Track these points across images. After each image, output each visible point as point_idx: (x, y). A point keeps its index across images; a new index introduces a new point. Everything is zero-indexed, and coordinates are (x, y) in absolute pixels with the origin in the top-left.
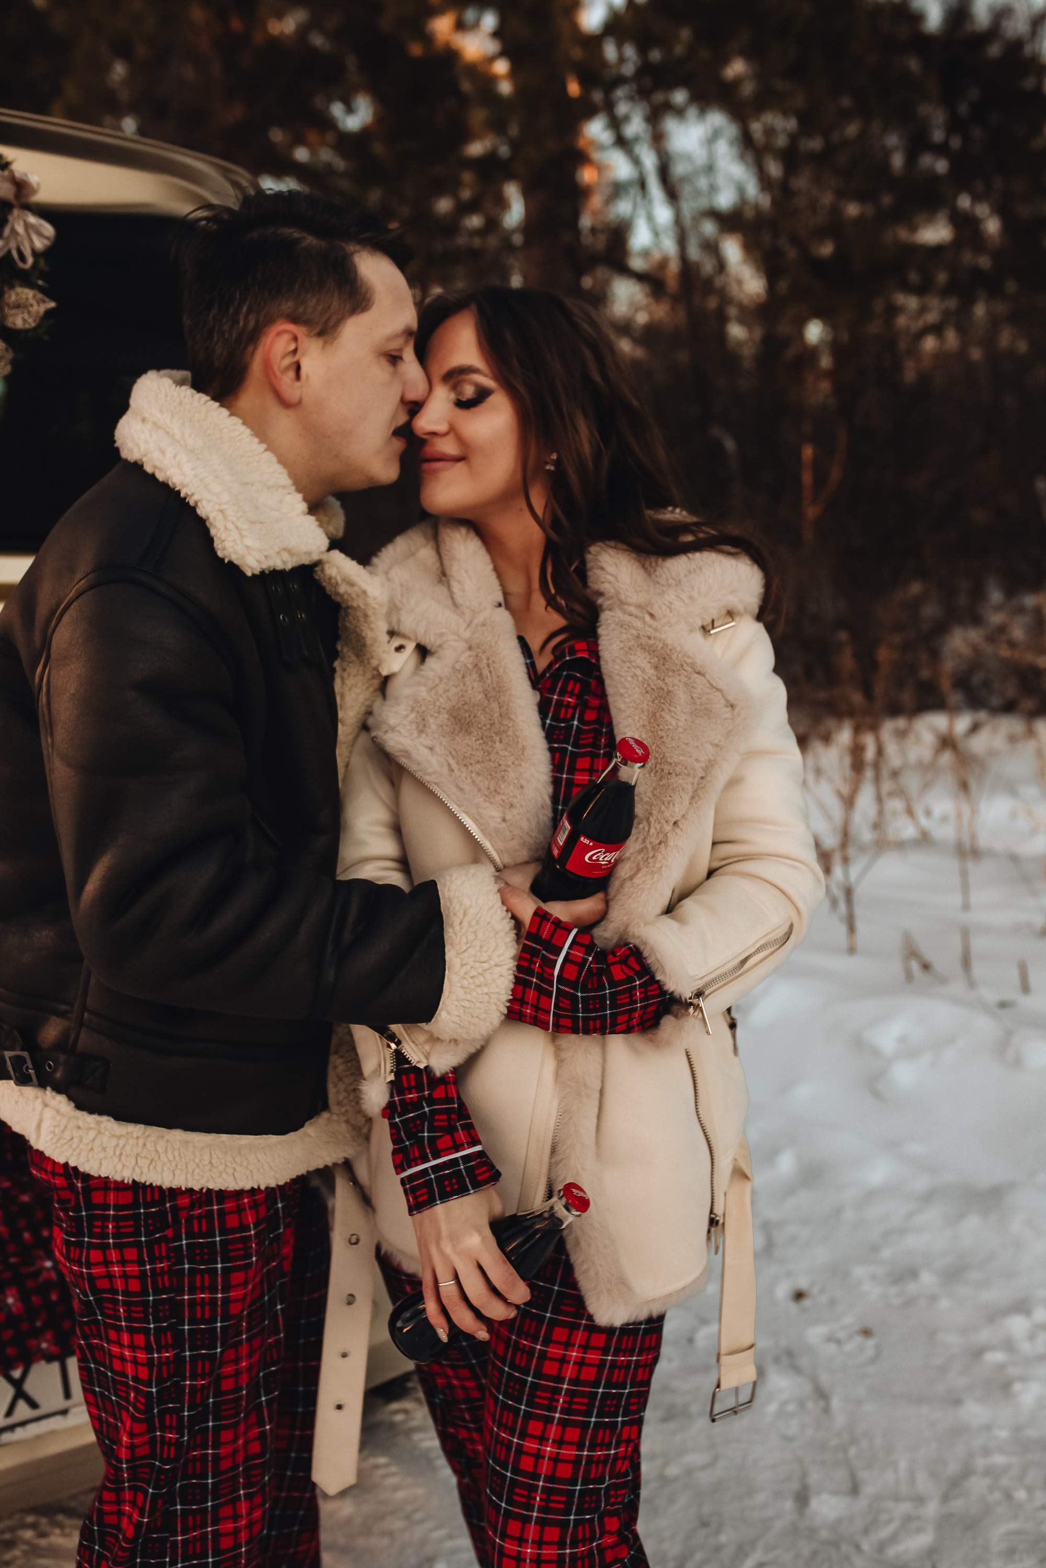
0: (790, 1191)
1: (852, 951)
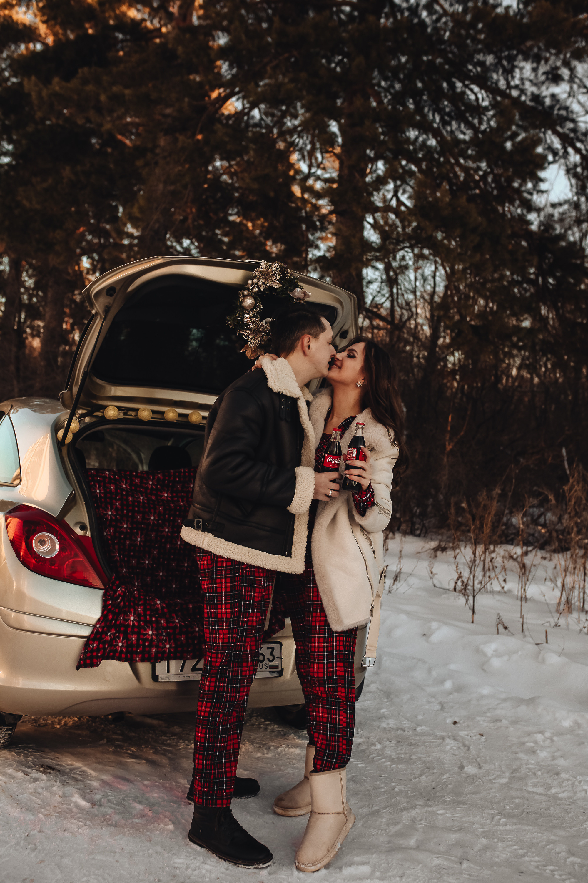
1: (473, 622)
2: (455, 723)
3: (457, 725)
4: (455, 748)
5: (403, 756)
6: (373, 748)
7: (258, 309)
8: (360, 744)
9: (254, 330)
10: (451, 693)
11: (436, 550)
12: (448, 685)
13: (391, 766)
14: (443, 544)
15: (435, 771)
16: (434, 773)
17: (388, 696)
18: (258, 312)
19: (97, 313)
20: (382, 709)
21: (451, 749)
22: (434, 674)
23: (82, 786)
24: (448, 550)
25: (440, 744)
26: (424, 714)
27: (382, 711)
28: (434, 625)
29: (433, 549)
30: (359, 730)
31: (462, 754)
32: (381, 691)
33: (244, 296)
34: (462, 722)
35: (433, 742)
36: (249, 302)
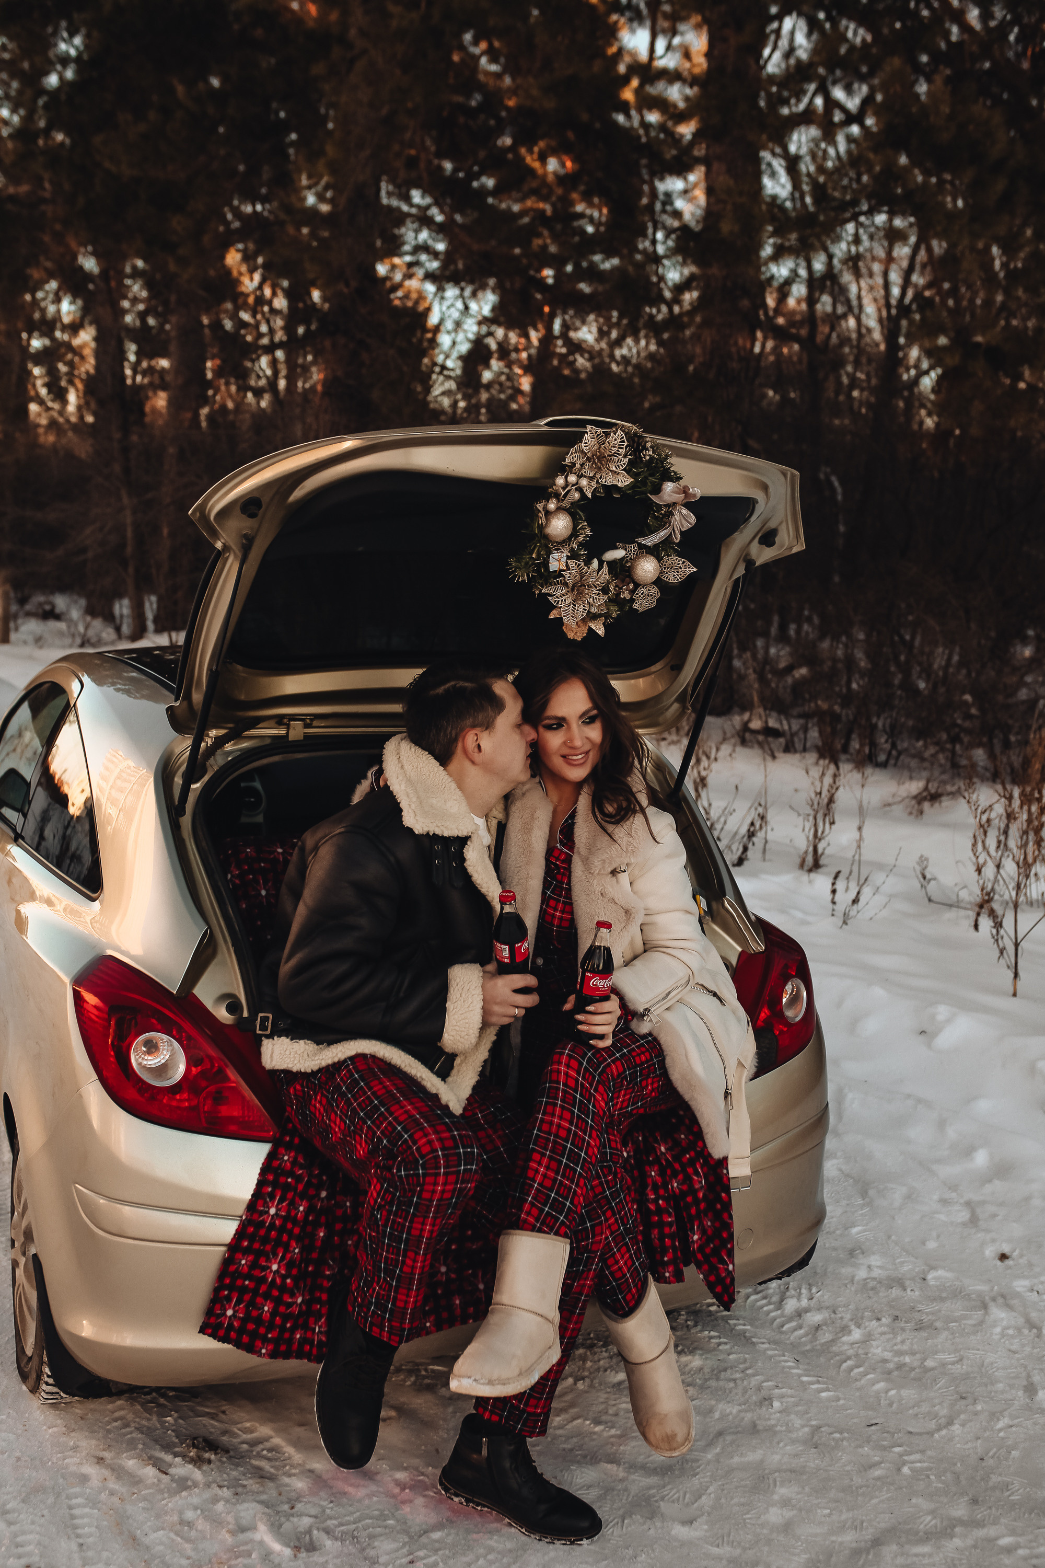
0: (987, 1179)
1: (1015, 995)
2: (1003, 1257)
3: (1009, 1262)
4: (1011, 1332)
5: (907, 1359)
6: (845, 1339)
7: (581, 538)
8: (818, 1327)
9: (574, 585)
10: (989, 1181)
11: (920, 799)
12: (981, 1159)
13: (887, 1392)
14: (933, 788)
15: (979, 1408)
16: (976, 1413)
17: (864, 1194)
18: (581, 545)
19: (226, 548)
20: (853, 1225)
21: (1003, 1335)
22: (951, 1133)
23: (274, 1493)
24: (944, 798)
25: (981, 1323)
26: (938, 1237)
27: (855, 1230)
28: (943, 1011)
29: (915, 797)
30: (814, 1290)
31: (1028, 1349)
32: (848, 1176)
33: (548, 513)
34: (1015, 1254)
35: (965, 1317)
36: (560, 525)
